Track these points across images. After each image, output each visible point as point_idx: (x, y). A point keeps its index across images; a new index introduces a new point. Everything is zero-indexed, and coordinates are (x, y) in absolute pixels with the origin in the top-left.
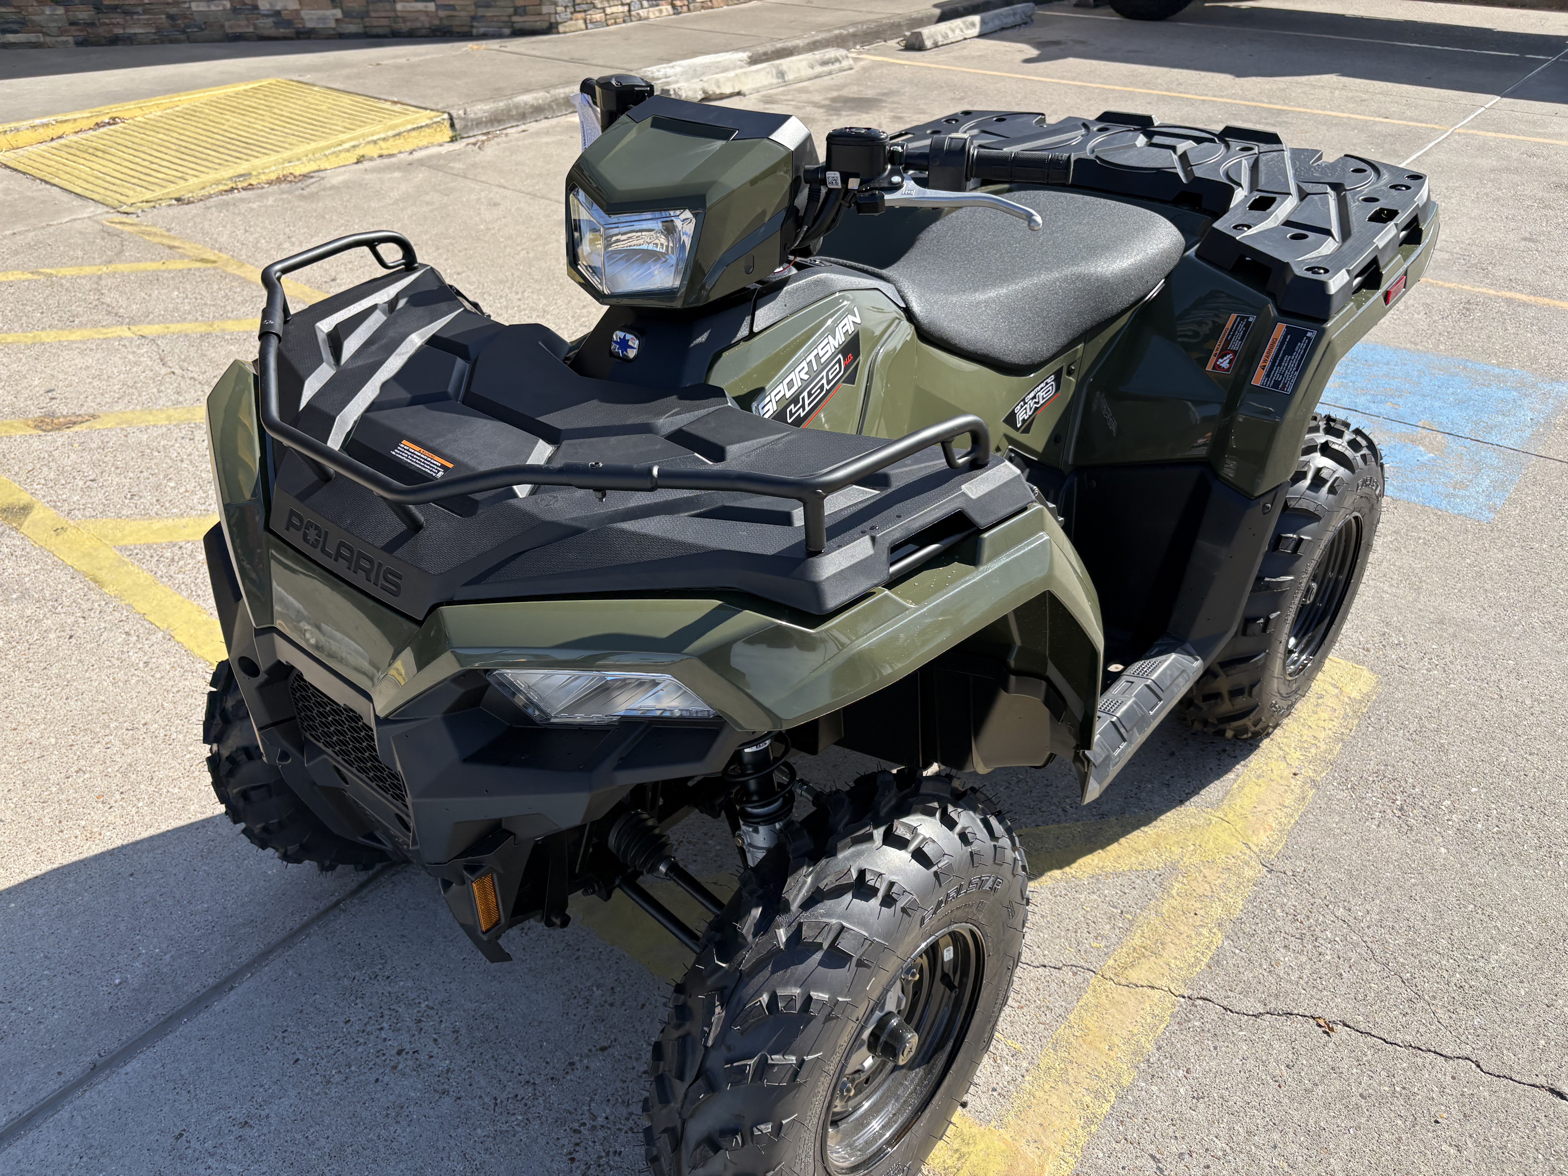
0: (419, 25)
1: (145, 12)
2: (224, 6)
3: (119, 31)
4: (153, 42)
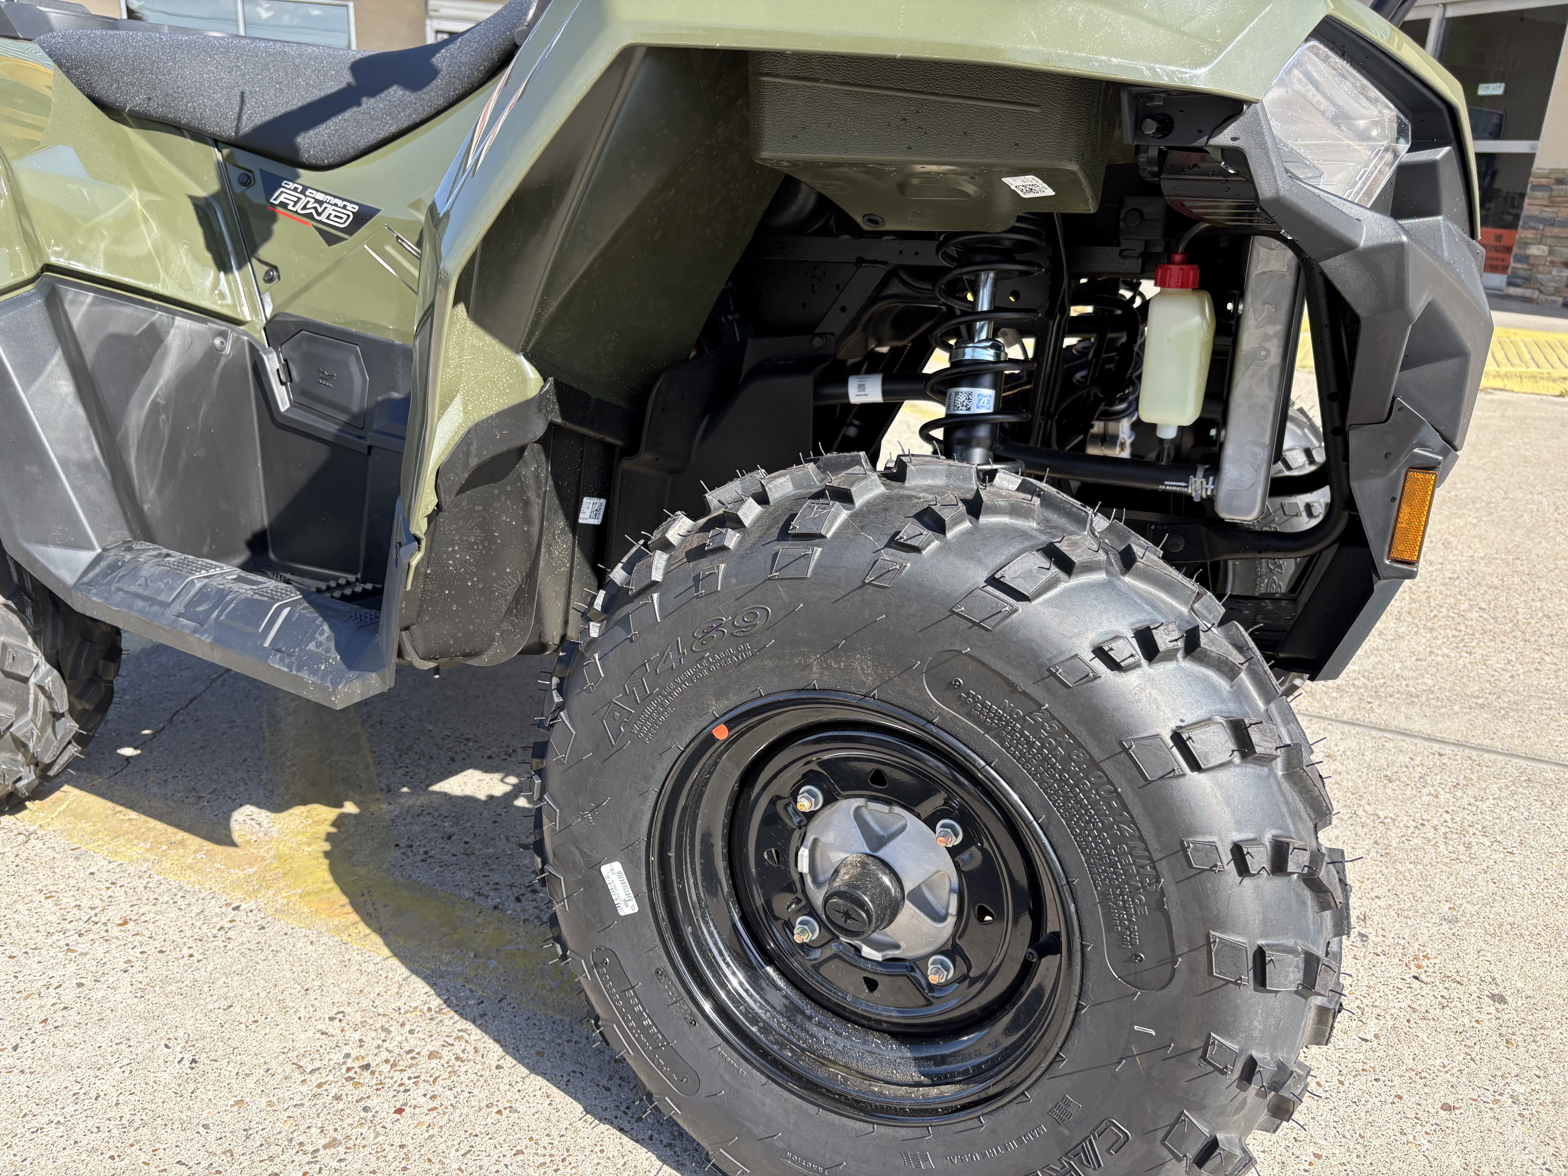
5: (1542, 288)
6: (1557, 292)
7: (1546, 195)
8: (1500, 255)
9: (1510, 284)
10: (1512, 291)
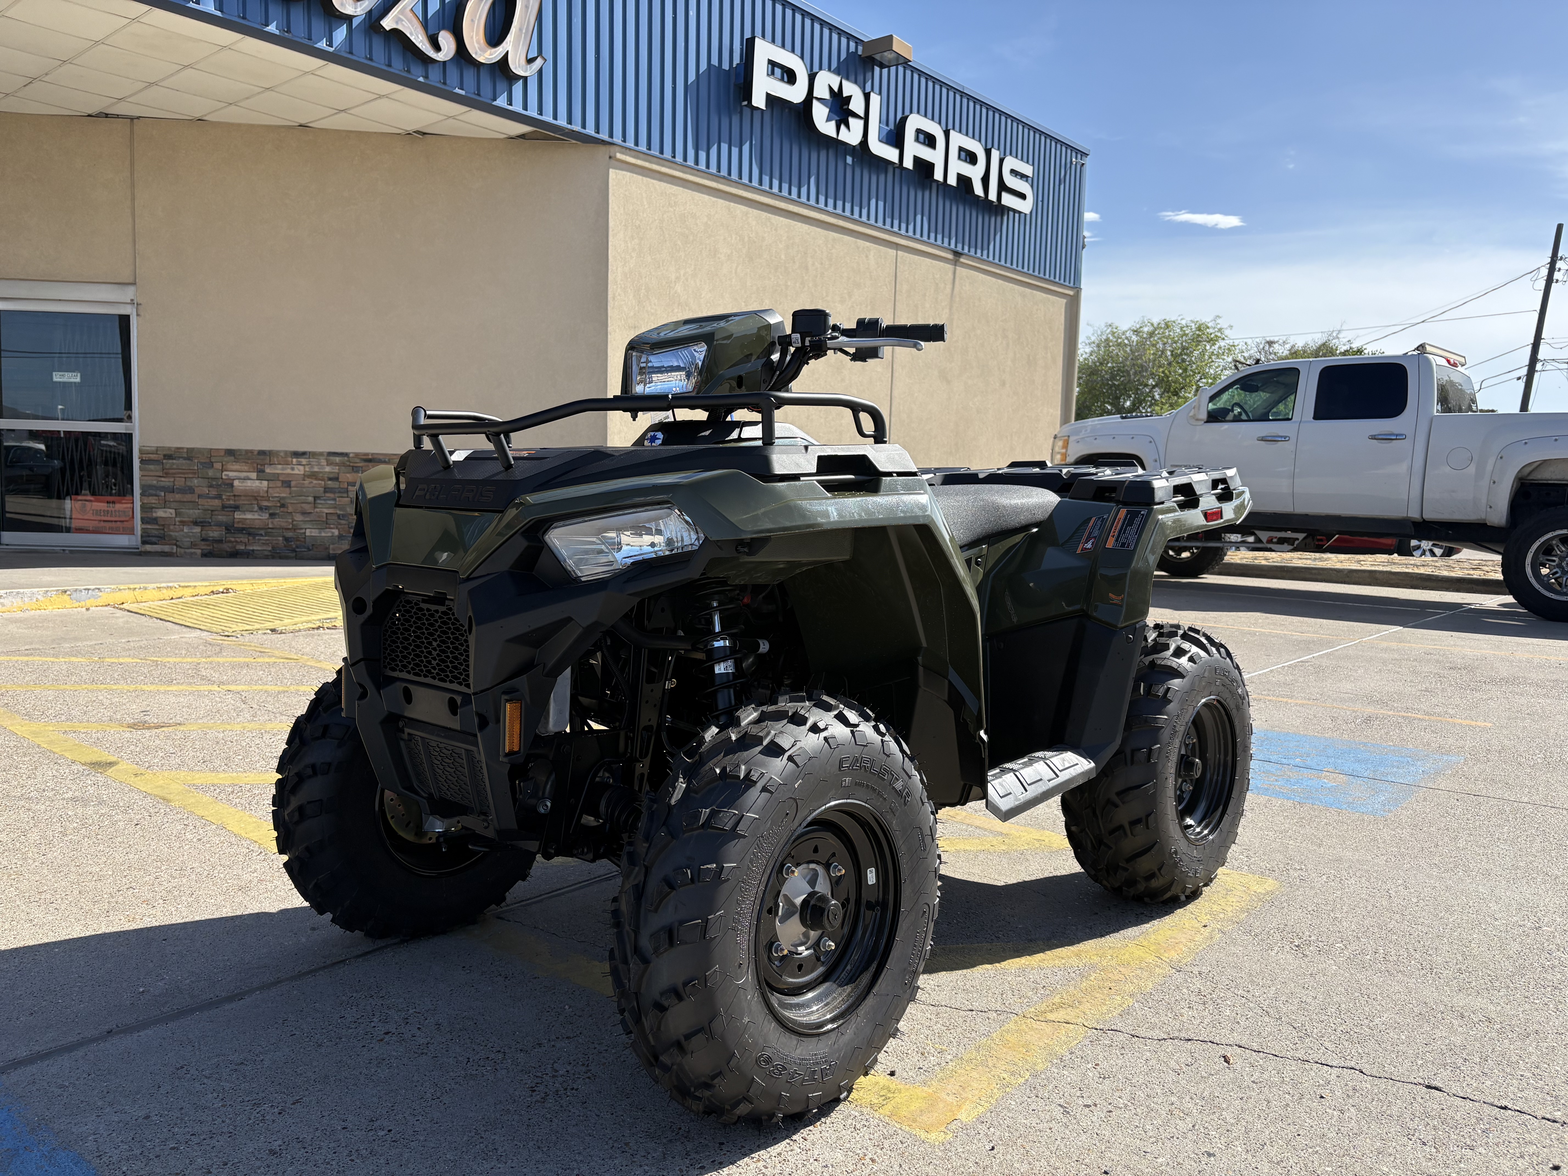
1: (267, 534)
2: (333, 533)
4: (267, 555)
5: (178, 543)
6: (193, 545)
7: (159, 467)
9: (144, 542)
10: (148, 548)
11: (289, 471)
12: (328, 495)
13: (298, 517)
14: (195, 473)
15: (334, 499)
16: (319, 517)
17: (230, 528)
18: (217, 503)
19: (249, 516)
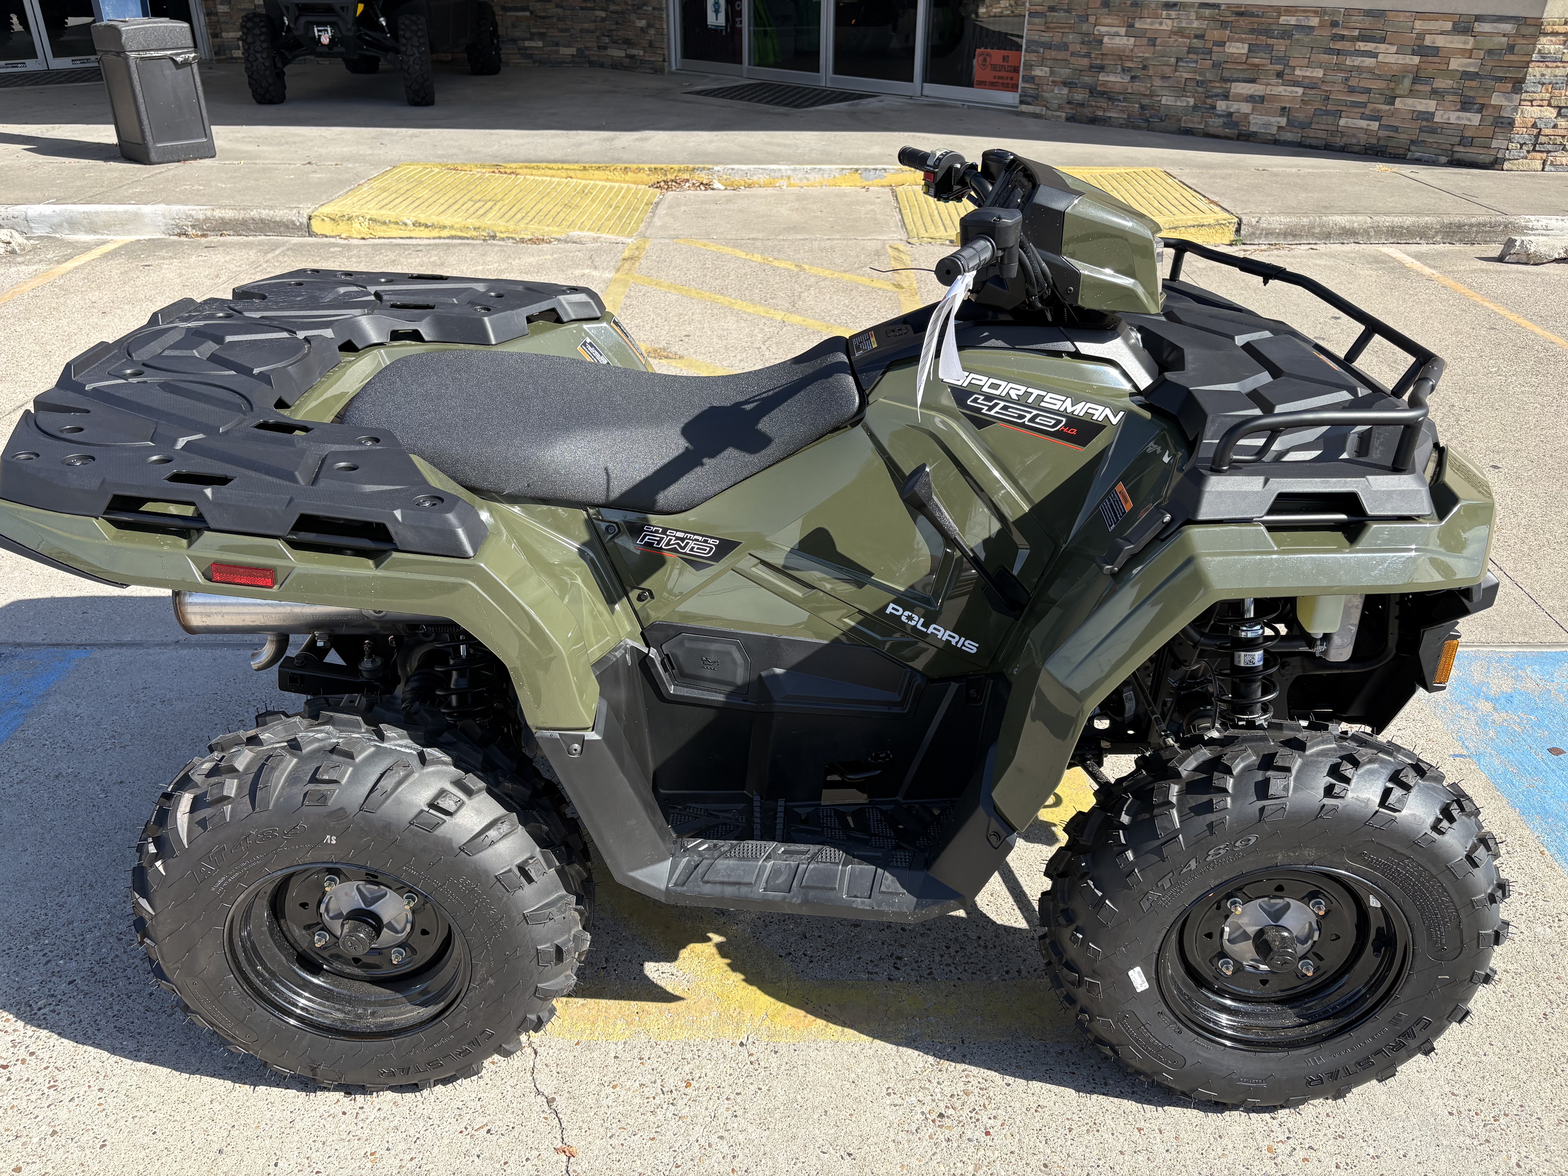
0: (1354, 141)
1: (1125, 100)
3: (1100, 113)
4: (1121, 126)
5: (1048, 105)
6: (1060, 108)
7: (1042, 21)
8: (1009, 75)
9: (1022, 102)
10: (1024, 108)
11: (1157, 26)
12: (1190, 56)
13: (1158, 82)
14: (1070, 28)
15: (1196, 62)
16: (1178, 82)
17: (1093, 91)
18: (1086, 62)
19: (1112, 78)
